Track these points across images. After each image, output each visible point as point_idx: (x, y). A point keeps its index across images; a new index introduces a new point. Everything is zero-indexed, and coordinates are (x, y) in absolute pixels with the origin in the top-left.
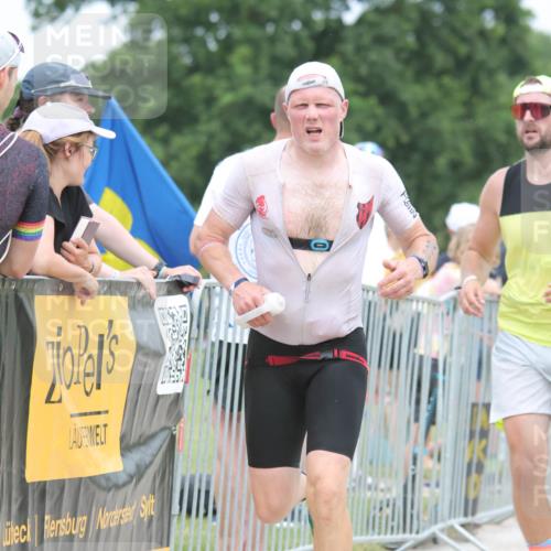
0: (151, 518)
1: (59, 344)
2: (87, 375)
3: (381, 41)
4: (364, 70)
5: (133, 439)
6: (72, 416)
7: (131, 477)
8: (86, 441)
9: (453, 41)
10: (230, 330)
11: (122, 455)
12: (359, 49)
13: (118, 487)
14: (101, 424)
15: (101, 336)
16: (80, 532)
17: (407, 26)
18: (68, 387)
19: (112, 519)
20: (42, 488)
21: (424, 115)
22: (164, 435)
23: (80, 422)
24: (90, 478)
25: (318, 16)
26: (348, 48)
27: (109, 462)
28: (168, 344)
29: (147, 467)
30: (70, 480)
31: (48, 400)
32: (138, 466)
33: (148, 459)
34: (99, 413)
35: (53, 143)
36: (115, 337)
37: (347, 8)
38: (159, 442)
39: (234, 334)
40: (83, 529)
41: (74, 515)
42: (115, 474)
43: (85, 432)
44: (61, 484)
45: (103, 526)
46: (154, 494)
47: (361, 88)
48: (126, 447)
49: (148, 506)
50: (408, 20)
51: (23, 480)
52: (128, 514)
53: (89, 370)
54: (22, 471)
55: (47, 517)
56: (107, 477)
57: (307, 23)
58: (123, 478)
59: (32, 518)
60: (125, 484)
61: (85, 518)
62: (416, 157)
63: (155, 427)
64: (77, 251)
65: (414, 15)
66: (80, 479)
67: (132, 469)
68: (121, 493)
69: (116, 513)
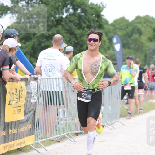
0: (30, 129)
1: (11, 92)
2: (17, 98)
3: (70, 21)
4: (67, 27)
5: (27, 112)
6: (14, 107)
7: (26, 120)
8: (17, 113)
9: (86, 21)
10: (44, 88)
11: (24, 116)
12: (66, 23)
13: (24, 123)
14: (20, 109)
15: (19, 90)
16: (16, 132)
17: (76, 18)
18: (13, 101)
19: (23, 129)
20: (8, 123)
21: (80, 37)
22: (33, 111)
23: (15, 109)
24: (18, 121)
25: (57, 16)
26: (63, 23)
27: (22, 117)
28: (33, 91)
29: (30, 118)
30: (14, 121)
31: (9, 104)
32: (28, 118)
33: (30, 116)
34: (19, 107)
35: (11, 48)
36: (22, 90)
37: (63, 14)
38: (32, 113)
39: (45, 88)
40: (17, 132)
41: (15, 129)
42: (23, 120)
43: (16, 111)
44: (12, 122)
45: (21, 131)
46: (31, 123)
47: (67, 32)
48: (25, 114)
49: (30, 126)
50: (76, 17)
51: (4, 122)
52: (26, 128)
53: (17, 97)
54: (4, 120)
55: (9, 129)
56: (21, 120)
57: (55, 18)
58: (25, 121)
59: (6, 130)
60: (25, 122)
61: (17, 129)
62: (79, 46)
63: (31, 109)
64: (13, 71)
65: (78, 15)
66: (16, 121)
67: (26, 118)
68: (24, 124)
69: (23, 128)
